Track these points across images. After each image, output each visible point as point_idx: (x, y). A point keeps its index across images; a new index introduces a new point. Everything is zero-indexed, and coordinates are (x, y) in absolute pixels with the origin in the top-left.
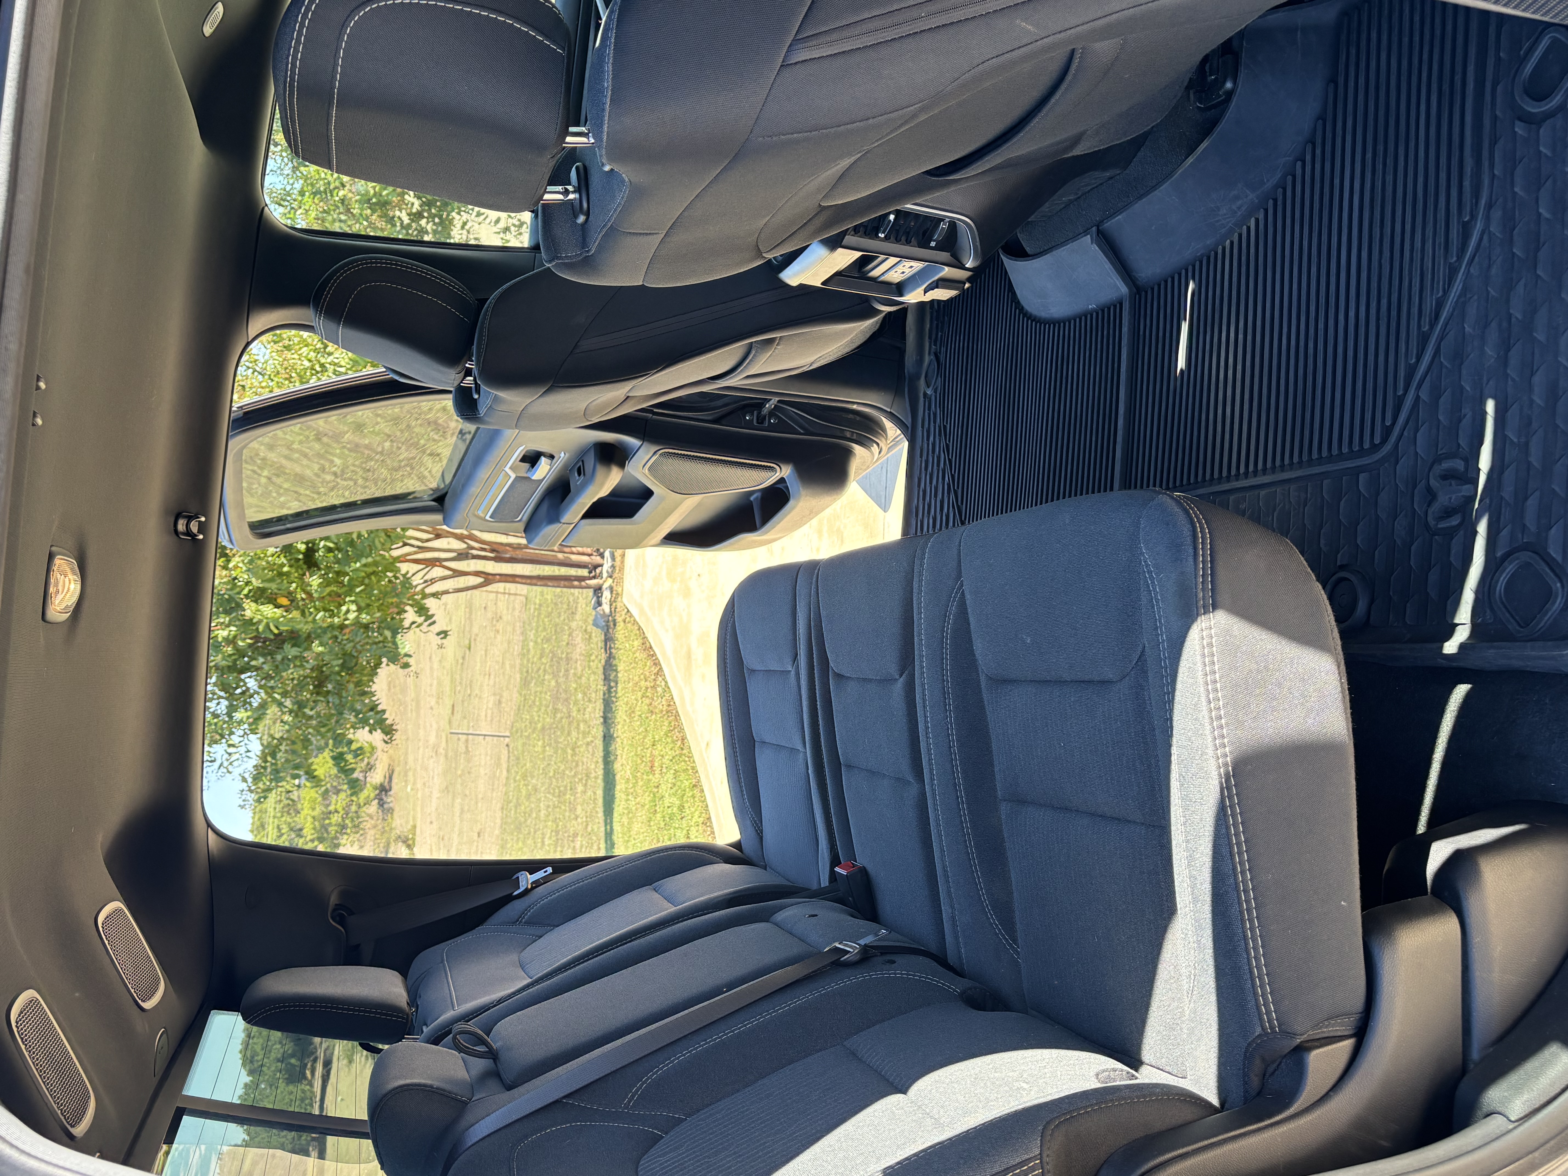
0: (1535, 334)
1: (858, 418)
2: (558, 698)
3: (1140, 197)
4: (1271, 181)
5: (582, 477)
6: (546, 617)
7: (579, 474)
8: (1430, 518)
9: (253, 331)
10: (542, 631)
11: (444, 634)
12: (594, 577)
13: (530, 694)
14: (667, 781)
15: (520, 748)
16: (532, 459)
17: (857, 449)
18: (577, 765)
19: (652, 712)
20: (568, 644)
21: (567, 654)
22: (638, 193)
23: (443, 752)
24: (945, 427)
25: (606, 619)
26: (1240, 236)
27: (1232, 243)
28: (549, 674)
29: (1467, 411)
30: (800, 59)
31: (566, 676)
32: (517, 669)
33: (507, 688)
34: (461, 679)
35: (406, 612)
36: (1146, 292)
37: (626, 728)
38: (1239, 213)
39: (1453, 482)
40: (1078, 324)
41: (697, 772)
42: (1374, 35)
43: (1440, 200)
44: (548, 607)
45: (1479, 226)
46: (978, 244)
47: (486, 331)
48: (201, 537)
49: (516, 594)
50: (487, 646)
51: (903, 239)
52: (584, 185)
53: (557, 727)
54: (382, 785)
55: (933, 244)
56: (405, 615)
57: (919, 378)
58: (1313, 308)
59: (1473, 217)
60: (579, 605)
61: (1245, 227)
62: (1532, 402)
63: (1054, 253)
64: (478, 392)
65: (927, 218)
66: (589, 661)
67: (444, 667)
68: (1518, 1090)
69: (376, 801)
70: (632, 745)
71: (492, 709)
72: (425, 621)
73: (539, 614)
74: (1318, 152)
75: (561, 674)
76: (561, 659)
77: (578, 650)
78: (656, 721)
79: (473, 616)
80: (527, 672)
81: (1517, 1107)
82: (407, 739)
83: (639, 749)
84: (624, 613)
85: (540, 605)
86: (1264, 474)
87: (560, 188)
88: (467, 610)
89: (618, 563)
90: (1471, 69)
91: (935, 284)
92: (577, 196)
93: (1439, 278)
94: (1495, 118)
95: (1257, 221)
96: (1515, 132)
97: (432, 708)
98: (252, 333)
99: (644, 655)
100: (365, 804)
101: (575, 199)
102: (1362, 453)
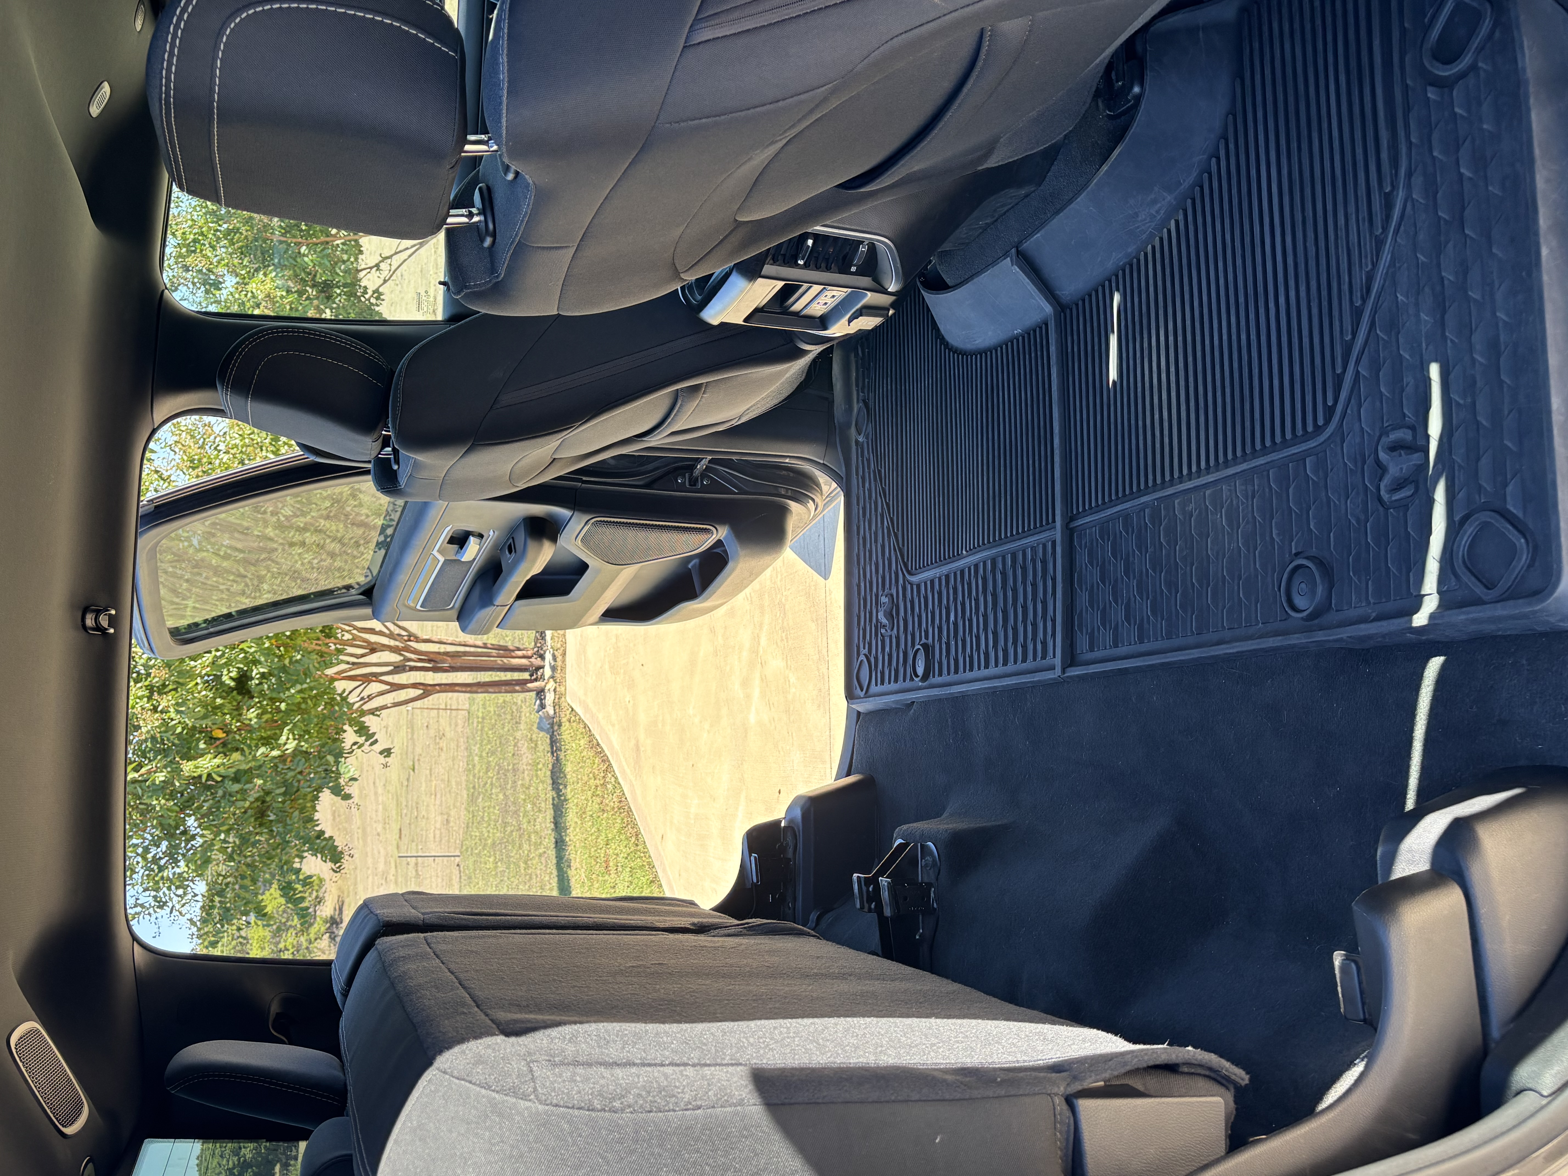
0: (1470, 293)
1: (792, 474)
2: (507, 811)
3: (1058, 212)
4: (1188, 181)
5: (513, 553)
6: (490, 729)
7: (510, 552)
8: (1382, 493)
9: (158, 418)
10: (487, 745)
11: (387, 752)
12: (536, 680)
13: (478, 810)
14: (624, 880)
15: (471, 866)
16: (460, 540)
17: (793, 506)
18: (531, 878)
19: (603, 810)
20: (514, 755)
21: (514, 765)
22: (544, 197)
23: (393, 878)
24: (880, 472)
25: (551, 721)
26: (1161, 239)
27: (1153, 248)
28: (496, 787)
29: (1409, 380)
30: (704, 39)
31: (514, 787)
32: (464, 786)
33: (455, 806)
34: (407, 802)
35: (345, 731)
36: (1071, 310)
37: (578, 830)
38: (1159, 217)
39: (1402, 452)
40: (1004, 351)
41: (654, 867)
42: (1275, 25)
43: (1359, 177)
44: (491, 719)
45: (1401, 194)
46: (899, 265)
47: (400, 396)
48: (112, 631)
49: (457, 710)
50: (431, 766)
51: (823, 265)
52: (488, 207)
53: (507, 841)
54: (331, 917)
55: (853, 269)
56: (345, 735)
57: (849, 427)
58: (1242, 300)
59: (1394, 187)
60: (523, 714)
61: (1165, 230)
62: (1473, 360)
63: (976, 280)
64: (397, 462)
65: (846, 241)
66: (537, 771)
67: (388, 791)
68: (1547, 1063)
69: (328, 935)
70: (585, 847)
71: (440, 829)
72: (366, 740)
73: (483, 727)
74: (1232, 146)
75: (509, 787)
76: (508, 770)
77: (525, 760)
78: (608, 819)
79: (415, 736)
80: (474, 787)
81: (1548, 1081)
82: (356, 868)
83: (593, 850)
84: (568, 712)
85: (483, 718)
86: (1208, 474)
87: (464, 211)
88: (409, 730)
89: (559, 663)
90: (1376, 43)
91: (858, 312)
92: (482, 218)
93: (1365, 249)
94: (1406, 88)
95: (1177, 222)
96: (1428, 98)
97: (378, 834)
98: (158, 419)
99: (591, 754)
100: (316, 939)
101: (480, 221)
102: (1307, 436)
